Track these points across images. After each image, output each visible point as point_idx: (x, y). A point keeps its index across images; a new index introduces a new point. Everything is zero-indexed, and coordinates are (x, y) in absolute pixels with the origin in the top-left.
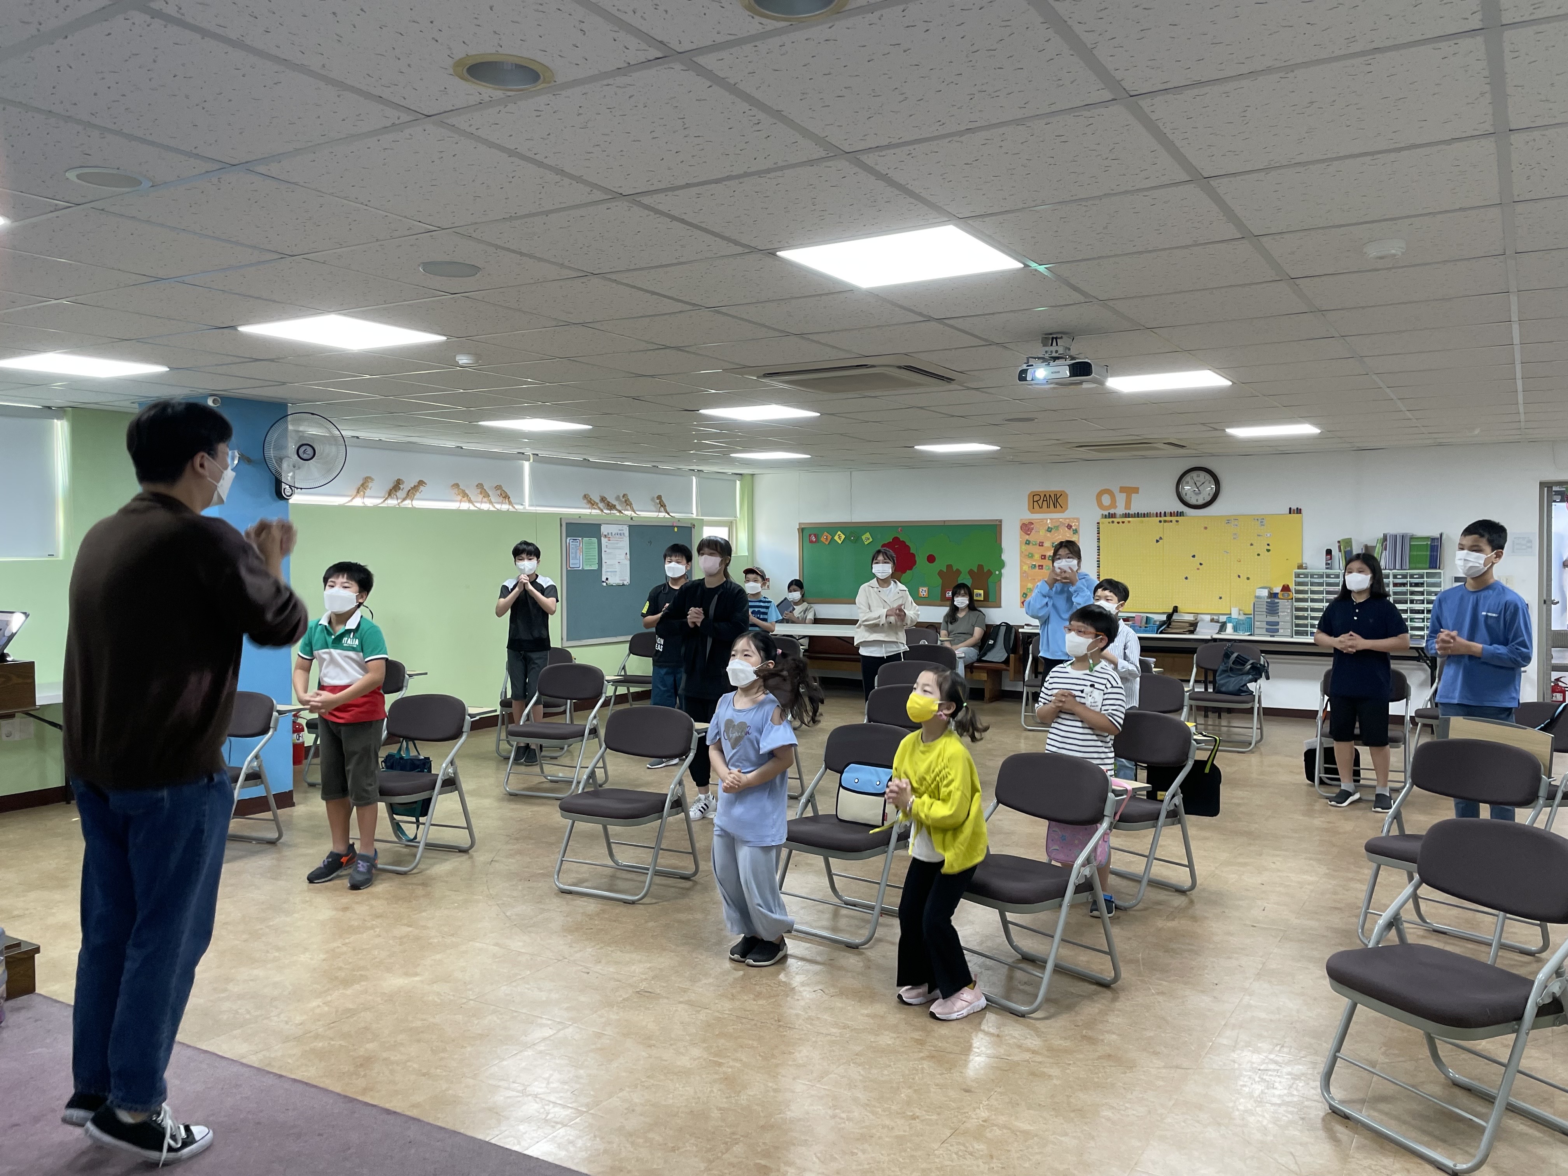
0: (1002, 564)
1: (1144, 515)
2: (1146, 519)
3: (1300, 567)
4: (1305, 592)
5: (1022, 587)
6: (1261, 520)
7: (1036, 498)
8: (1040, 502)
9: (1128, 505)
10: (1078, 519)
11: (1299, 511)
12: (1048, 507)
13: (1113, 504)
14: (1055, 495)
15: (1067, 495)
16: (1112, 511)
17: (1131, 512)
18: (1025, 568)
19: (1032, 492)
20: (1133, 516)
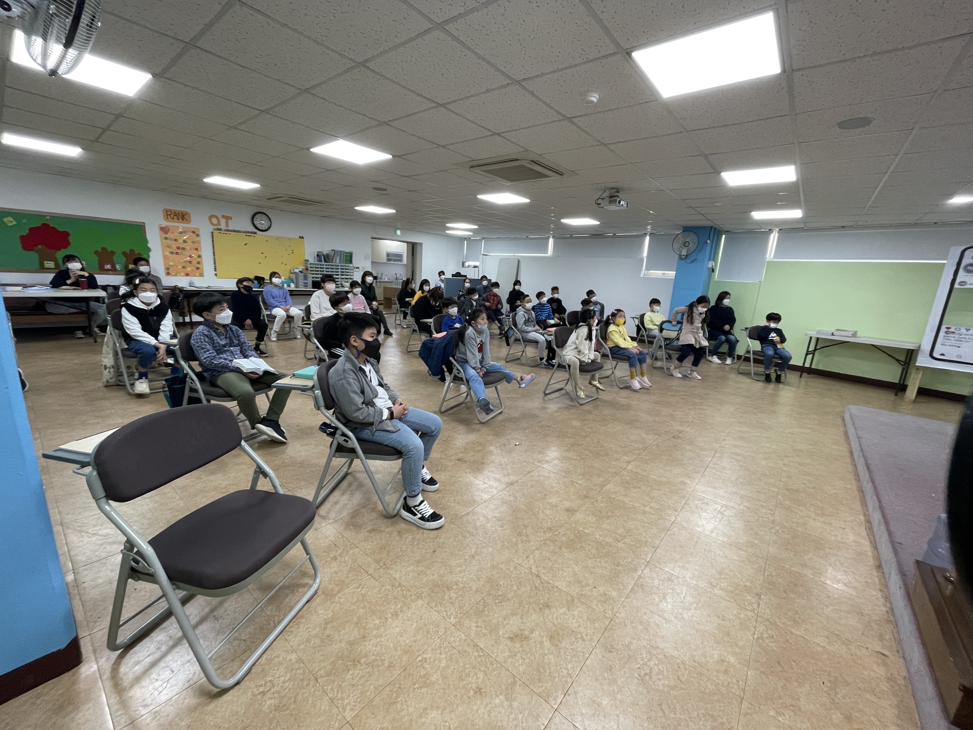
0: (149, 250)
1: (237, 231)
2: (238, 233)
3: (307, 261)
5: (165, 264)
6: (290, 239)
7: (169, 213)
8: (172, 216)
9: (227, 225)
10: (198, 229)
11: (303, 238)
12: (178, 219)
14: (182, 213)
15: (189, 215)
16: (219, 227)
17: (230, 228)
18: (167, 253)
19: (165, 209)
20: (231, 231)
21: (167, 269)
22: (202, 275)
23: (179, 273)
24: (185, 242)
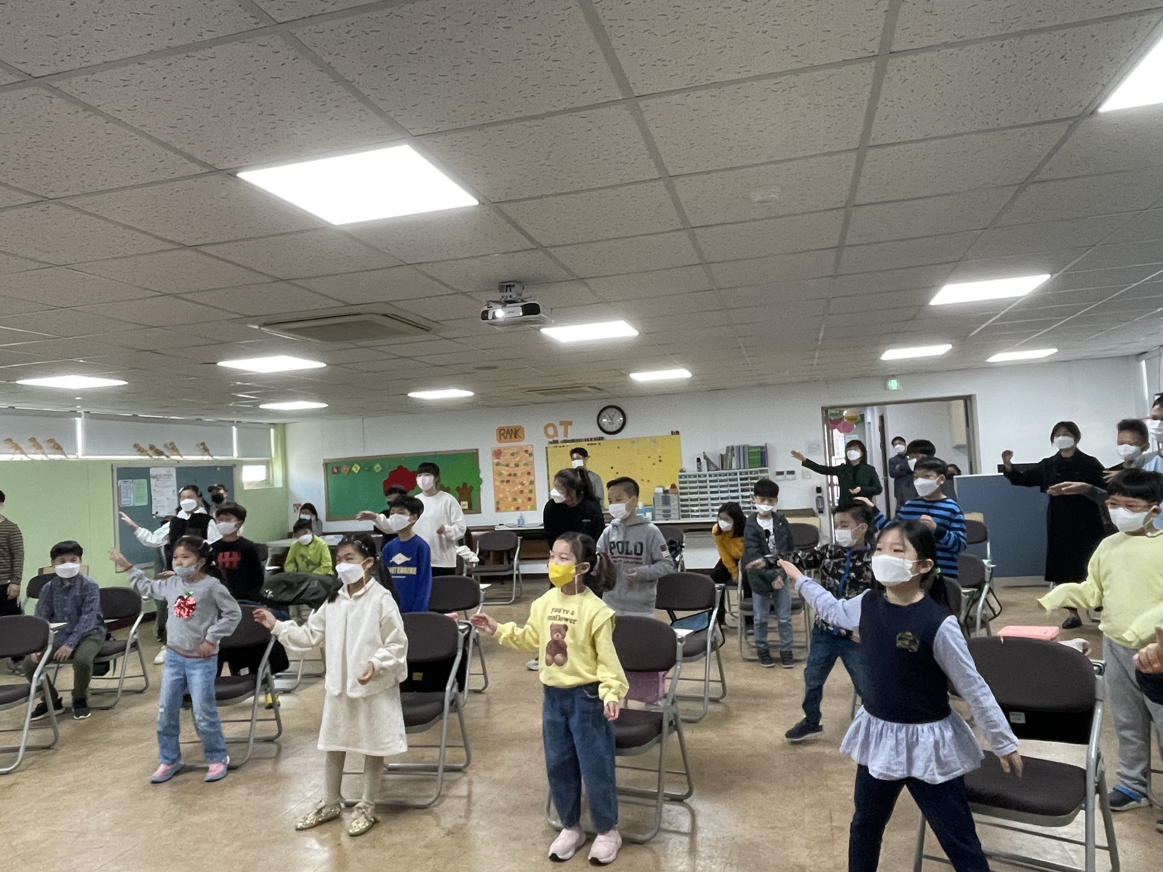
0: (480, 482)
3: (681, 471)
4: (686, 488)
5: (496, 497)
6: (654, 440)
7: (502, 432)
8: (505, 435)
10: (532, 446)
11: (678, 433)
12: (511, 437)
13: (556, 434)
14: (515, 429)
15: (523, 429)
16: (555, 439)
17: (569, 438)
18: (497, 483)
19: (498, 428)
21: (497, 503)
22: (534, 508)
23: (509, 507)
24: (517, 465)
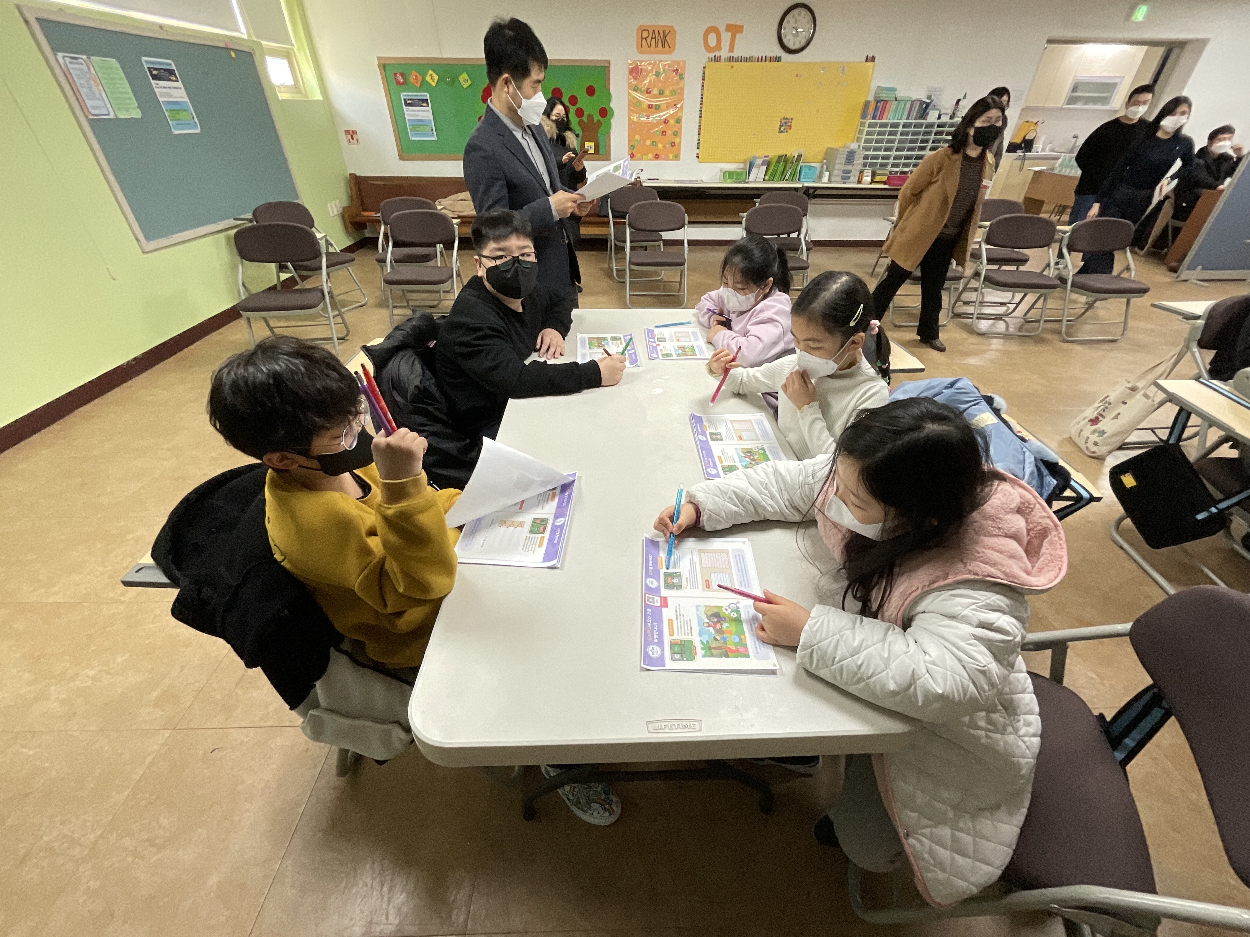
0: (610, 114)
1: (746, 60)
2: (748, 63)
5: (630, 138)
6: (843, 68)
7: (645, 34)
8: (649, 40)
9: (732, 47)
10: (684, 63)
11: (873, 59)
12: (657, 46)
13: (718, 47)
14: (664, 31)
15: (675, 31)
16: (717, 54)
17: (735, 55)
18: (634, 118)
19: (641, 26)
20: (737, 60)
21: (631, 147)
22: (677, 157)
23: (647, 154)
24: (661, 93)
